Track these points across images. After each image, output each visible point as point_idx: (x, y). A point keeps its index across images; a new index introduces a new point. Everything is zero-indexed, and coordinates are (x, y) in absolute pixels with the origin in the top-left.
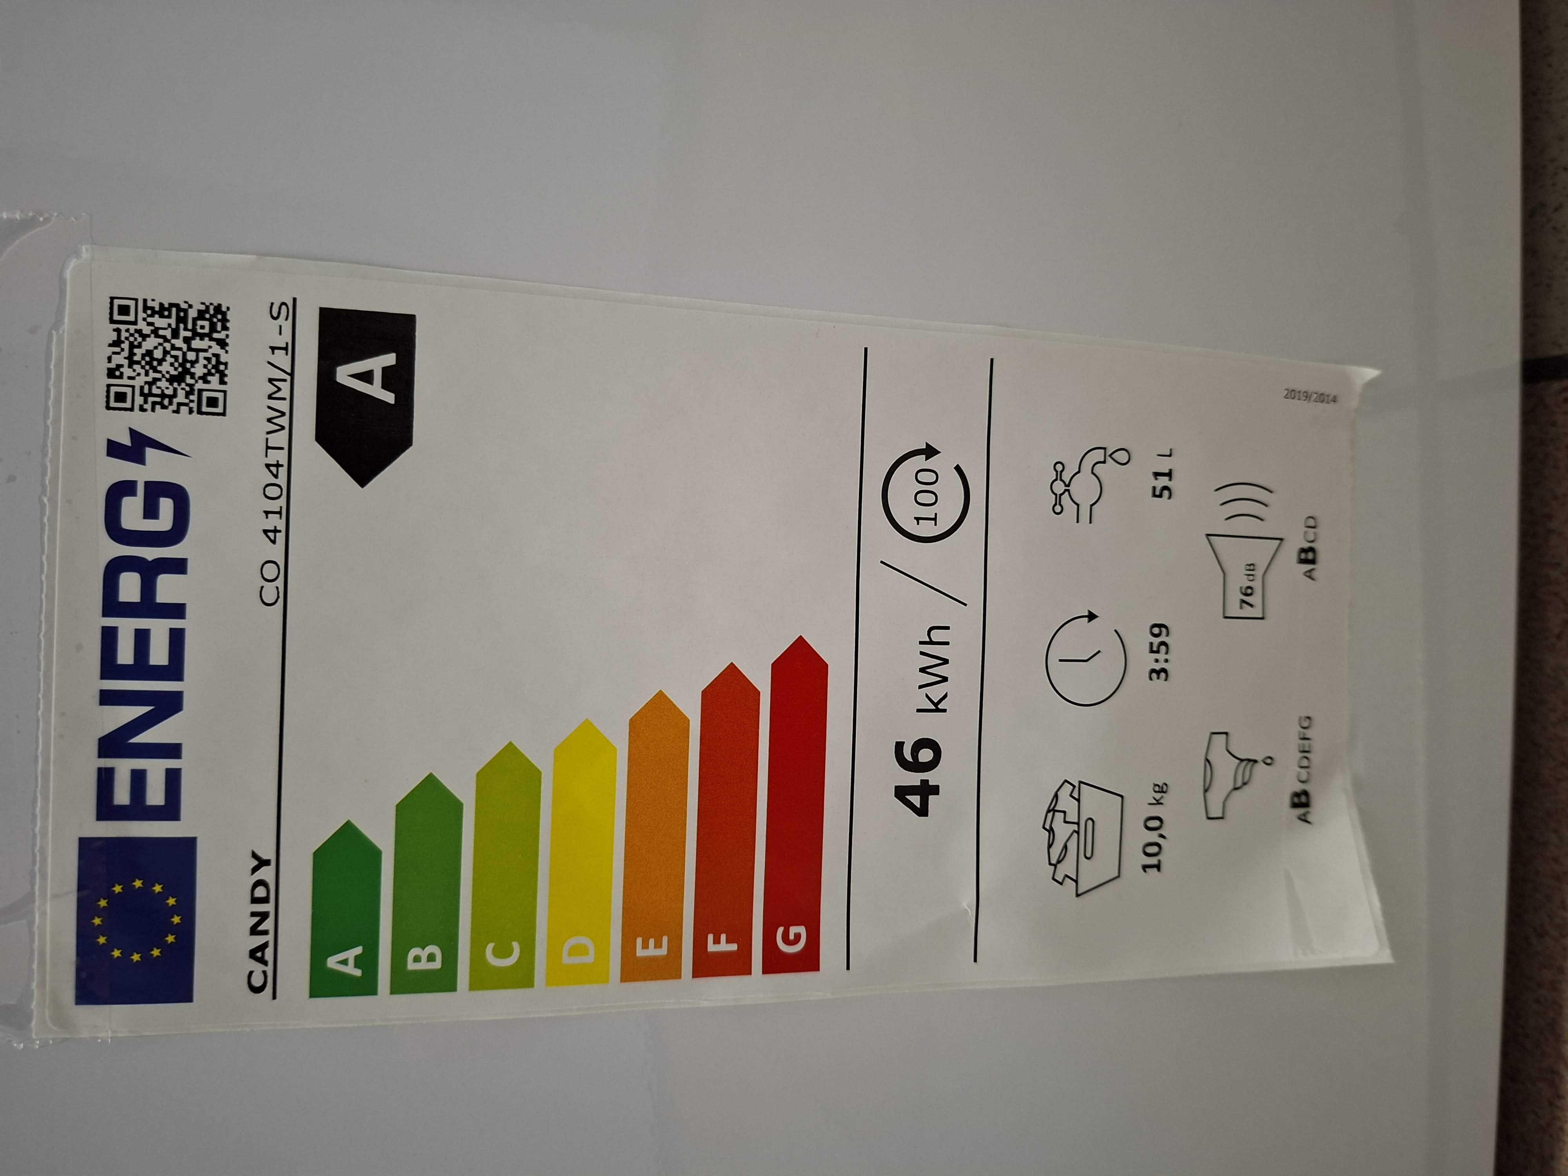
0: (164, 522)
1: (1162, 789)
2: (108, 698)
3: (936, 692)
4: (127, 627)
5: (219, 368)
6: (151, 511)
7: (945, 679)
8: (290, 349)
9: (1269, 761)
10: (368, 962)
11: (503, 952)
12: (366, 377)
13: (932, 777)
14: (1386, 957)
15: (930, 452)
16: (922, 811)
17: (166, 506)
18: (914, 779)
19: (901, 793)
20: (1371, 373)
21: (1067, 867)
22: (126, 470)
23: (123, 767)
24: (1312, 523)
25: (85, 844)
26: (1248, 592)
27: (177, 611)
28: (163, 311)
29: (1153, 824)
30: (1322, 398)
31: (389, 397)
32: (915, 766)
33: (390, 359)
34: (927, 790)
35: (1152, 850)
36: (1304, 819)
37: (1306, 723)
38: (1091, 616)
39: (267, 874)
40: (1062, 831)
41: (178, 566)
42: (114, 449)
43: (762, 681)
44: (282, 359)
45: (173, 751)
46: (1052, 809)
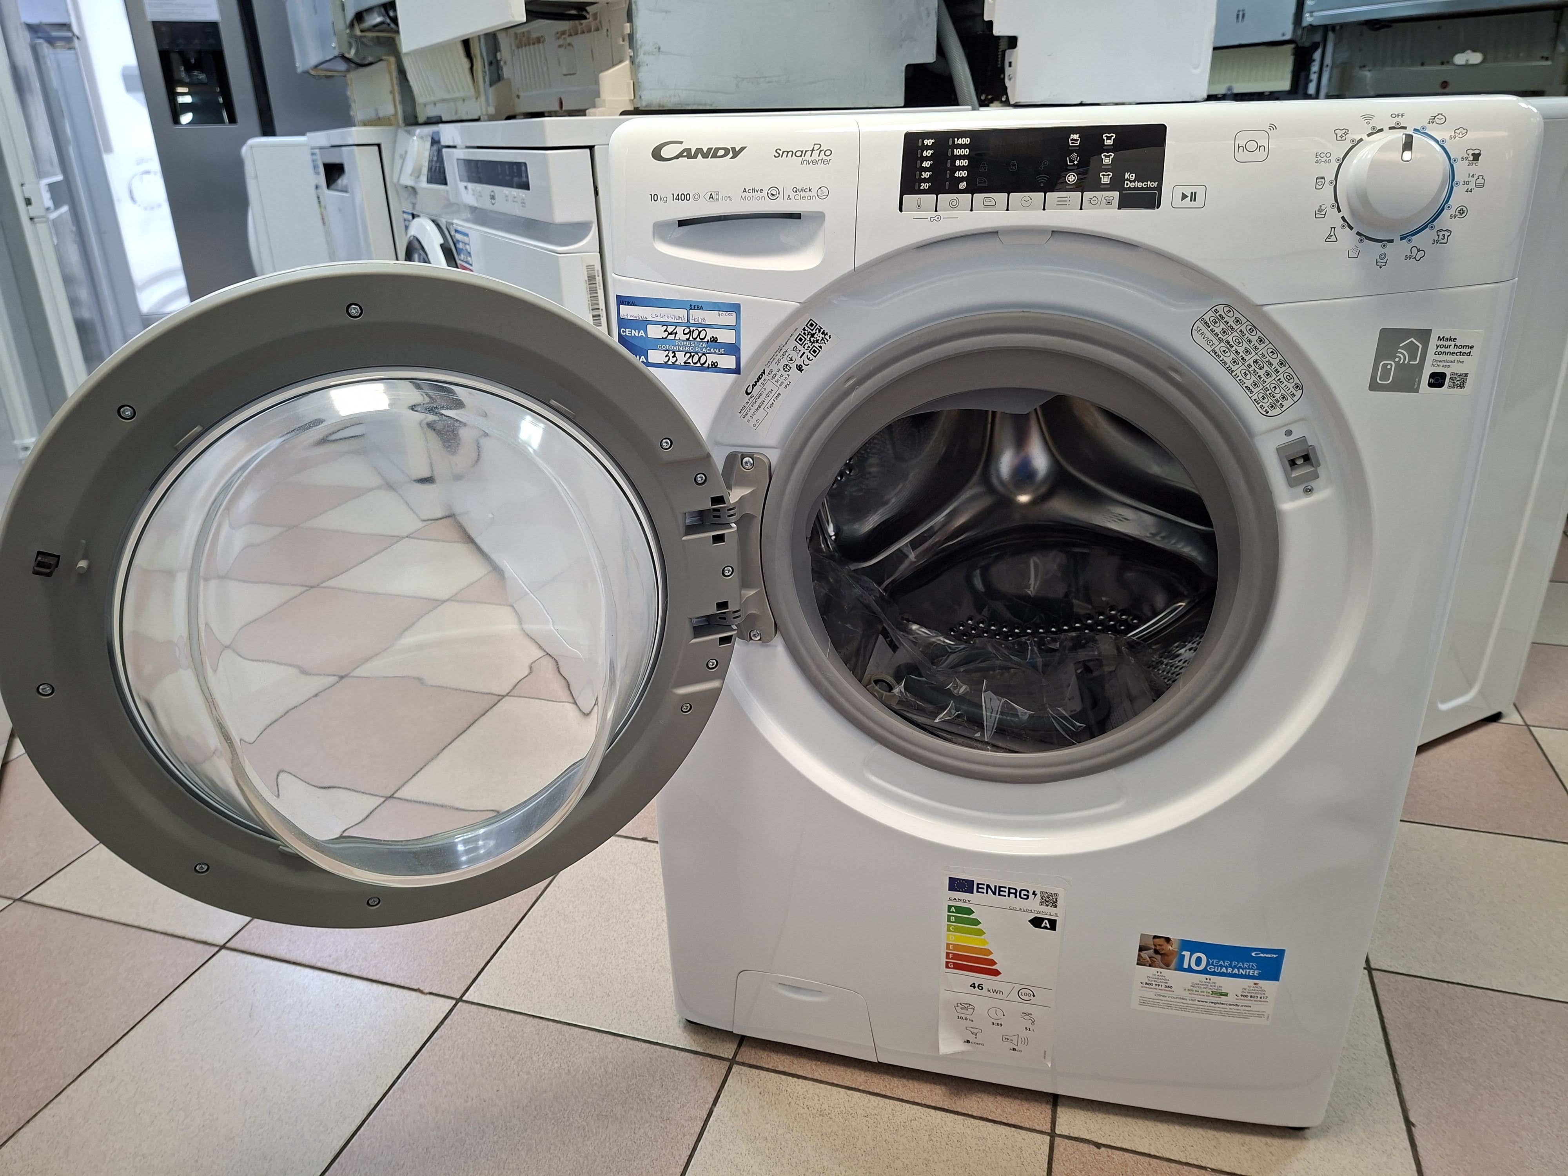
0: (1023, 896)
1: (972, 1021)
2: (996, 886)
3: (991, 991)
4: (1007, 890)
5: (1047, 906)
6: (1024, 895)
7: (993, 992)
8: (1050, 915)
9: (976, 1038)
10: (953, 912)
11: (952, 928)
12: (1046, 924)
13: (977, 988)
14: (940, 1054)
15: (1034, 996)
16: (971, 986)
17: (1025, 897)
18: (976, 986)
19: (974, 984)
20: (1050, 1065)
21: (959, 1005)
22: (1031, 892)
23: (985, 887)
24: (1020, 1051)
25: (973, 881)
26: (1008, 1039)
27: (1009, 896)
28: (1056, 900)
29: (966, 1019)
30: (1045, 1056)
31: (1043, 926)
32: (979, 986)
33: (1049, 927)
34: (974, 987)
35: (962, 1018)
36: (965, 1042)
37: (983, 1045)
38: (1004, 1015)
39: (967, 902)
40: (966, 1006)
41: (1016, 897)
42: (1034, 892)
43: (993, 967)
44: (1049, 914)
45: (987, 893)
46: (970, 1005)
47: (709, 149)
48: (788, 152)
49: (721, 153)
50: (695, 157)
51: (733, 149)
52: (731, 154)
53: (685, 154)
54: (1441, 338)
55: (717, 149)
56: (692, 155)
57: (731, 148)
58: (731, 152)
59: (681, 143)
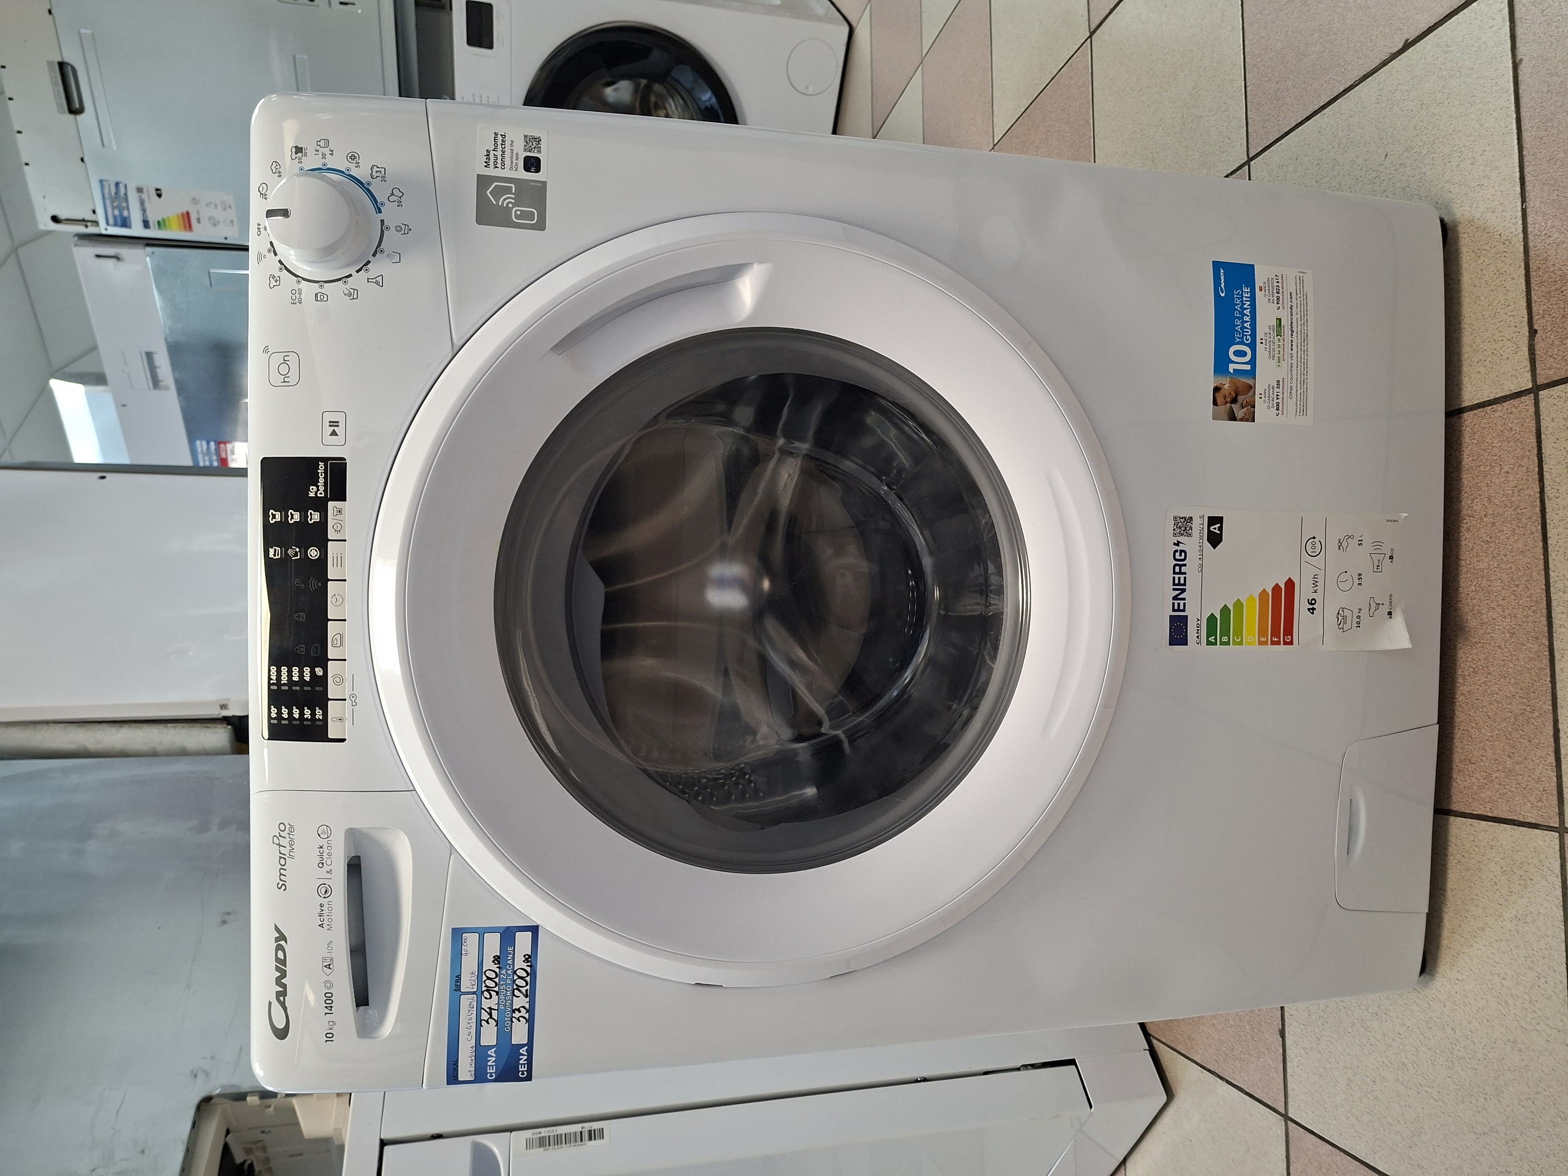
0: (1183, 557)
1: (1360, 610)
2: (1174, 589)
3: (1315, 589)
4: (1177, 576)
5: (1191, 528)
6: (1181, 555)
7: (1317, 586)
8: (1203, 524)
9: (1383, 604)
10: (1216, 639)
11: (1238, 639)
12: (1215, 529)
13: (1314, 606)
14: (1410, 647)
15: (1314, 538)
16: (1313, 613)
17: (1183, 554)
18: (1311, 607)
19: (1309, 609)
20: (1406, 515)
21: (1341, 626)
22: (1176, 548)
23: (1176, 602)
24: (1392, 550)
25: (1170, 616)
26: (1378, 566)
27: (1185, 573)
28: (1182, 518)
29: (1359, 617)
30: (1394, 521)
31: (1219, 532)
32: (1311, 604)
33: (1219, 525)
34: (1314, 609)
35: (1358, 623)
36: (1390, 617)
37: (1391, 596)
38: (1346, 572)
39: (1199, 622)
40: (1340, 618)
41: (1185, 565)
42: (1175, 544)
43: (1283, 587)
44: (1201, 526)
45: (1184, 599)
46: (1338, 614)
47: (278, 969)
48: (281, 874)
49: (281, 955)
50: (284, 986)
51: (277, 940)
52: (282, 943)
53: (282, 998)
54: (486, 164)
55: (277, 959)
56: (281, 989)
57: (276, 942)
58: (280, 942)
59: (270, 1003)
